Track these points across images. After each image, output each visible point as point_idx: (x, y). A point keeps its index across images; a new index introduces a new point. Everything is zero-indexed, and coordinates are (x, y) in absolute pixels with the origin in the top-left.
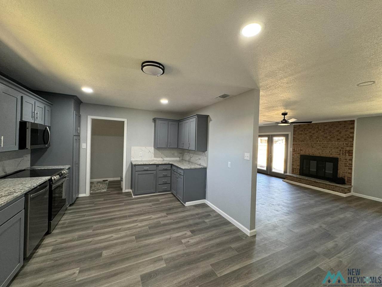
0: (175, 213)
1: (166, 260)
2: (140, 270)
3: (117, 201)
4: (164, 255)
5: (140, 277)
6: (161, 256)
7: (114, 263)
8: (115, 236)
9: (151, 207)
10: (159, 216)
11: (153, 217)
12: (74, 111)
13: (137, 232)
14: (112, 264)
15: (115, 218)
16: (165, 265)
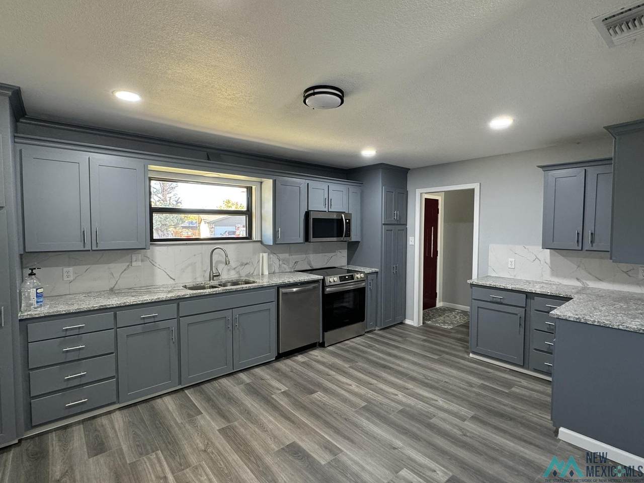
0: (496, 428)
1: (337, 461)
2: (304, 438)
3: (436, 349)
4: (346, 455)
5: (291, 442)
6: (342, 451)
7: (305, 409)
8: (354, 387)
9: (470, 388)
10: (451, 408)
11: (441, 402)
12: (384, 187)
13: (378, 402)
14: (303, 408)
15: (390, 368)
16: (323, 463)
